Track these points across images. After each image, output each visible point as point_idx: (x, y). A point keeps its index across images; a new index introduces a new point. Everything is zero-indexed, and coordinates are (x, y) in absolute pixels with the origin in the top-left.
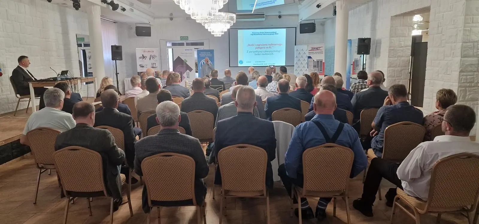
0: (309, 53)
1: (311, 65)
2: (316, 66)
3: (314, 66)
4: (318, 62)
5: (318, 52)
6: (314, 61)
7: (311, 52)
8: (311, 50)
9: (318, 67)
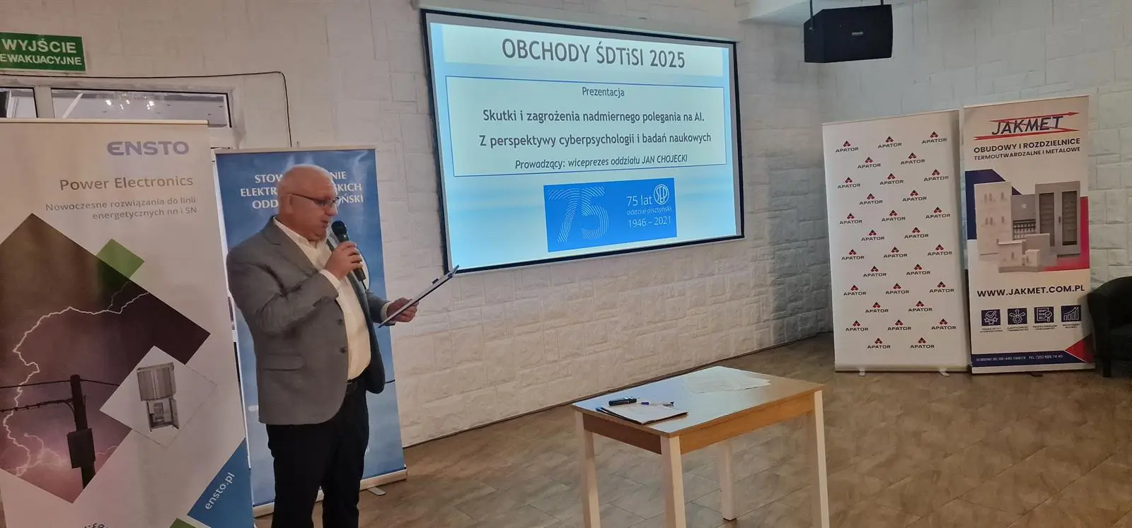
0: (983, 150)
1: (997, 220)
2: (1033, 221)
3: (1020, 225)
4: (1045, 198)
5: (1041, 144)
6: (1015, 192)
7: (992, 149)
8: (994, 136)
9: (1047, 224)
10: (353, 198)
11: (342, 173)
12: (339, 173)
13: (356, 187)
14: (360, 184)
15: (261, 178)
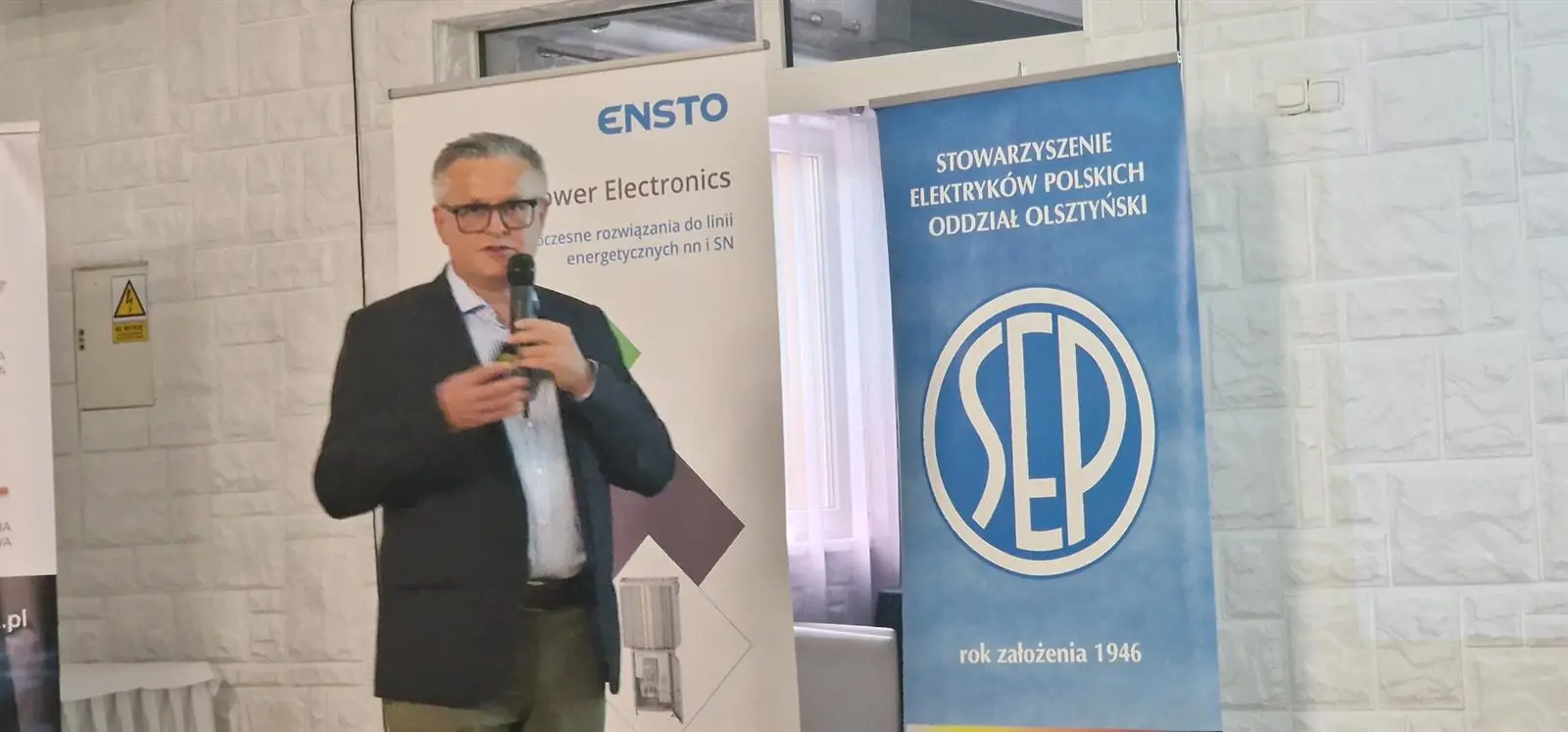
10: (1125, 203)
12: (1098, 136)
13: (1131, 172)
14: (1141, 164)
15: (947, 160)
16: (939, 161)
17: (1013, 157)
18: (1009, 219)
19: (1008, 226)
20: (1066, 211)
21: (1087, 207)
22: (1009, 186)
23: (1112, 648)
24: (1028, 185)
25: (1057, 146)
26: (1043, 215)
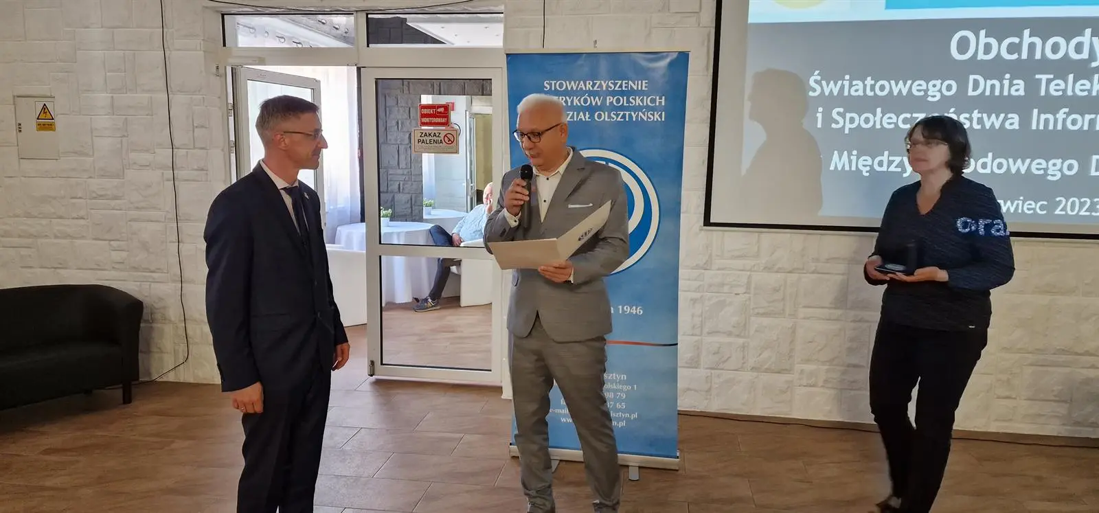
10: (654, 116)
11: (644, 82)
12: (640, 82)
13: (658, 100)
14: (663, 97)
15: (550, 85)
16: (546, 85)
17: (589, 86)
18: (585, 116)
19: (584, 119)
20: (617, 115)
21: (630, 115)
22: (585, 101)
23: (627, 308)
24: (597, 101)
25: (615, 84)
26: (605, 116)
